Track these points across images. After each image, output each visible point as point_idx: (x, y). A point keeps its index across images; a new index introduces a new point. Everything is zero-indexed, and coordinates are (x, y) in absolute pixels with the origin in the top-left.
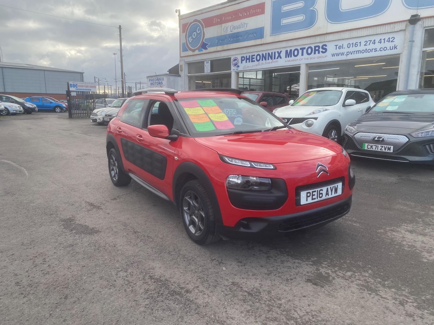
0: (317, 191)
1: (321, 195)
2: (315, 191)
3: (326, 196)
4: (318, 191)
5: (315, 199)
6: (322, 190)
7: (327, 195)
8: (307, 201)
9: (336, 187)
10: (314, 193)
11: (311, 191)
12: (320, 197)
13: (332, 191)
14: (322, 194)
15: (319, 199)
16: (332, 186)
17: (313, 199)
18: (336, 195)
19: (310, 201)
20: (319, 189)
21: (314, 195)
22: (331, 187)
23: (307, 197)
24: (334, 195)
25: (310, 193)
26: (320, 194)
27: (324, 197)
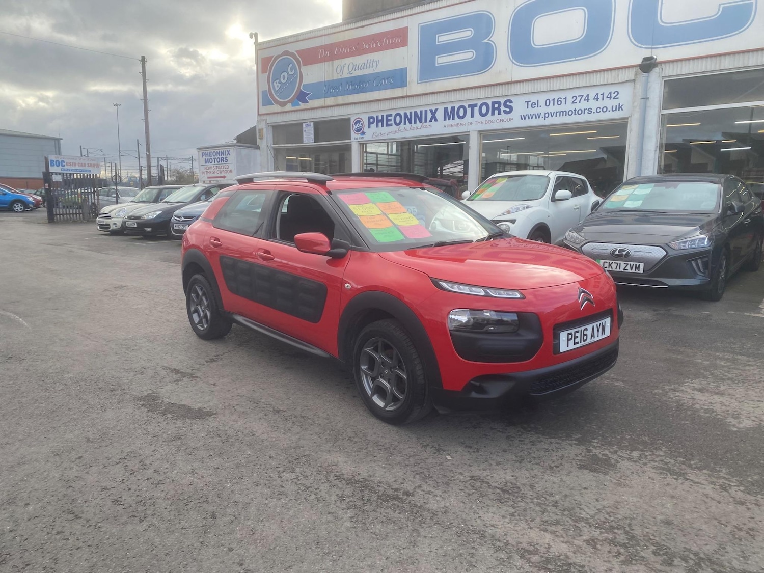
0: (580, 331)
1: (585, 338)
2: (578, 332)
3: (591, 339)
5: (578, 343)
6: (586, 329)
7: (593, 337)
8: (568, 346)
9: (604, 324)
10: (577, 335)
11: (573, 331)
12: (584, 341)
13: (598, 330)
14: (586, 335)
15: (583, 343)
16: (598, 323)
17: (575, 343)
18: (604, 336)
19: (572, 346)
20: (583, 328)
21: (577, 337)
22: (597, 325)
23: (569, 340)
24: (601, 337)
25: (571, 334)
26: (584, 335)
27: (589, 341)
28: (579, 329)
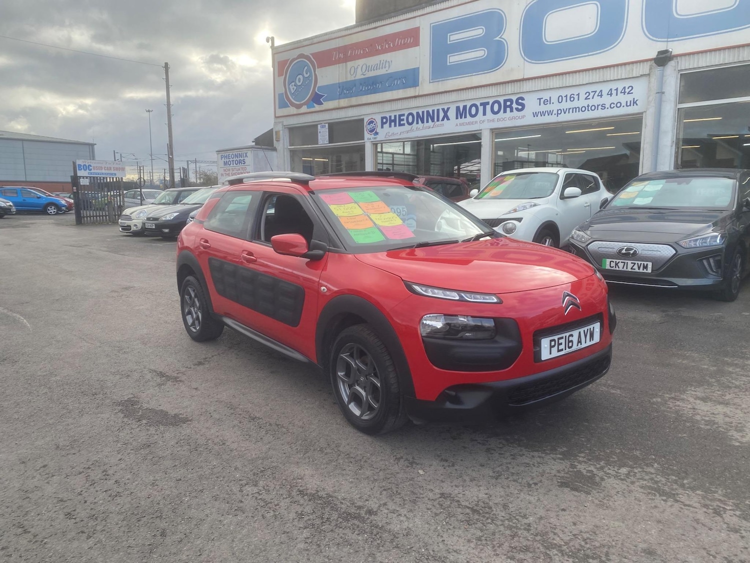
1: (570, 344)
2: (562, 338)
3: (577, 346)
4: (566, 336)
5: (562, 350)
6: (572, 335)
7: (579, 344)
8: (550, 354)
9: (592, 330)
10: (560, 341)
11: (556, 338)
12: (569, 348)
13: (586, 336)
14: (572, 341)
15: (568, 350)
16: (586, 329)
17: (559, 351)
18: (593, 342)
19: (555, 353)
20: (567, 334)
21: (561, 344)
22: (584, 331)
23: (551, 347)
24: (588, 343)
25: (554, 340)
26: (569, 342)
27: (575, 347)
28: (564, 335)
